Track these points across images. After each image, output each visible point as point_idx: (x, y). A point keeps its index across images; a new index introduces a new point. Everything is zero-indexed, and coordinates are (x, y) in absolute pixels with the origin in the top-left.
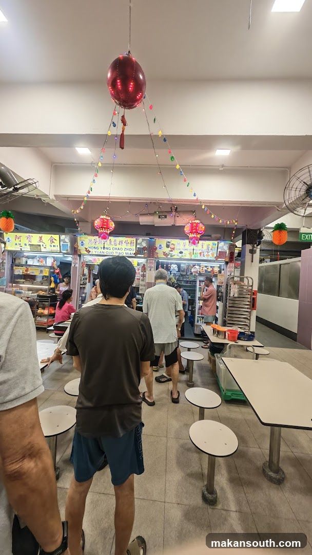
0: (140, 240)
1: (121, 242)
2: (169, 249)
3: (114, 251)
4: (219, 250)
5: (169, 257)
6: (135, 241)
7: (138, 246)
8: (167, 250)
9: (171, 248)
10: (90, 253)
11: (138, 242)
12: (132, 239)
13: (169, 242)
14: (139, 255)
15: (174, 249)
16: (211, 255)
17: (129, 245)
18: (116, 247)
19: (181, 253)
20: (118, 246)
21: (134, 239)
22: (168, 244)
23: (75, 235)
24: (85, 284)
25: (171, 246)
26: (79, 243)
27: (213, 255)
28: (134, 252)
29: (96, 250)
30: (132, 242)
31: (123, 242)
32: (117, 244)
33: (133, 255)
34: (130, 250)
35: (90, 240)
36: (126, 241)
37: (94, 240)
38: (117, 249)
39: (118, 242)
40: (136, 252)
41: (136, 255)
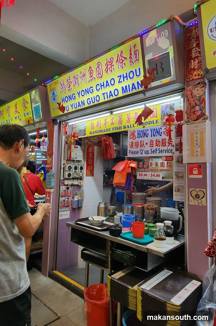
0: (152, 33)
3: (100, 93)
6: (139, 47)
7: (149, 57)
11: (149, 42)
12: (132, 44)
14: (154, 84)
17: (127, 62)
20: (106, 77)
21: (137, 41)
26: (50, 96)
28: (142, 78)
29: (73, 102)
30: (133, 53)
31: (114, 63)
32: (104, 71)
33: (141, 89)
34: (131, 76)
35: (62, 85)
36: (119, 56)
37: (67, 80)
38: (103, 85)
39: (104, 67)
40: (145, 76)
41: (146, 87)
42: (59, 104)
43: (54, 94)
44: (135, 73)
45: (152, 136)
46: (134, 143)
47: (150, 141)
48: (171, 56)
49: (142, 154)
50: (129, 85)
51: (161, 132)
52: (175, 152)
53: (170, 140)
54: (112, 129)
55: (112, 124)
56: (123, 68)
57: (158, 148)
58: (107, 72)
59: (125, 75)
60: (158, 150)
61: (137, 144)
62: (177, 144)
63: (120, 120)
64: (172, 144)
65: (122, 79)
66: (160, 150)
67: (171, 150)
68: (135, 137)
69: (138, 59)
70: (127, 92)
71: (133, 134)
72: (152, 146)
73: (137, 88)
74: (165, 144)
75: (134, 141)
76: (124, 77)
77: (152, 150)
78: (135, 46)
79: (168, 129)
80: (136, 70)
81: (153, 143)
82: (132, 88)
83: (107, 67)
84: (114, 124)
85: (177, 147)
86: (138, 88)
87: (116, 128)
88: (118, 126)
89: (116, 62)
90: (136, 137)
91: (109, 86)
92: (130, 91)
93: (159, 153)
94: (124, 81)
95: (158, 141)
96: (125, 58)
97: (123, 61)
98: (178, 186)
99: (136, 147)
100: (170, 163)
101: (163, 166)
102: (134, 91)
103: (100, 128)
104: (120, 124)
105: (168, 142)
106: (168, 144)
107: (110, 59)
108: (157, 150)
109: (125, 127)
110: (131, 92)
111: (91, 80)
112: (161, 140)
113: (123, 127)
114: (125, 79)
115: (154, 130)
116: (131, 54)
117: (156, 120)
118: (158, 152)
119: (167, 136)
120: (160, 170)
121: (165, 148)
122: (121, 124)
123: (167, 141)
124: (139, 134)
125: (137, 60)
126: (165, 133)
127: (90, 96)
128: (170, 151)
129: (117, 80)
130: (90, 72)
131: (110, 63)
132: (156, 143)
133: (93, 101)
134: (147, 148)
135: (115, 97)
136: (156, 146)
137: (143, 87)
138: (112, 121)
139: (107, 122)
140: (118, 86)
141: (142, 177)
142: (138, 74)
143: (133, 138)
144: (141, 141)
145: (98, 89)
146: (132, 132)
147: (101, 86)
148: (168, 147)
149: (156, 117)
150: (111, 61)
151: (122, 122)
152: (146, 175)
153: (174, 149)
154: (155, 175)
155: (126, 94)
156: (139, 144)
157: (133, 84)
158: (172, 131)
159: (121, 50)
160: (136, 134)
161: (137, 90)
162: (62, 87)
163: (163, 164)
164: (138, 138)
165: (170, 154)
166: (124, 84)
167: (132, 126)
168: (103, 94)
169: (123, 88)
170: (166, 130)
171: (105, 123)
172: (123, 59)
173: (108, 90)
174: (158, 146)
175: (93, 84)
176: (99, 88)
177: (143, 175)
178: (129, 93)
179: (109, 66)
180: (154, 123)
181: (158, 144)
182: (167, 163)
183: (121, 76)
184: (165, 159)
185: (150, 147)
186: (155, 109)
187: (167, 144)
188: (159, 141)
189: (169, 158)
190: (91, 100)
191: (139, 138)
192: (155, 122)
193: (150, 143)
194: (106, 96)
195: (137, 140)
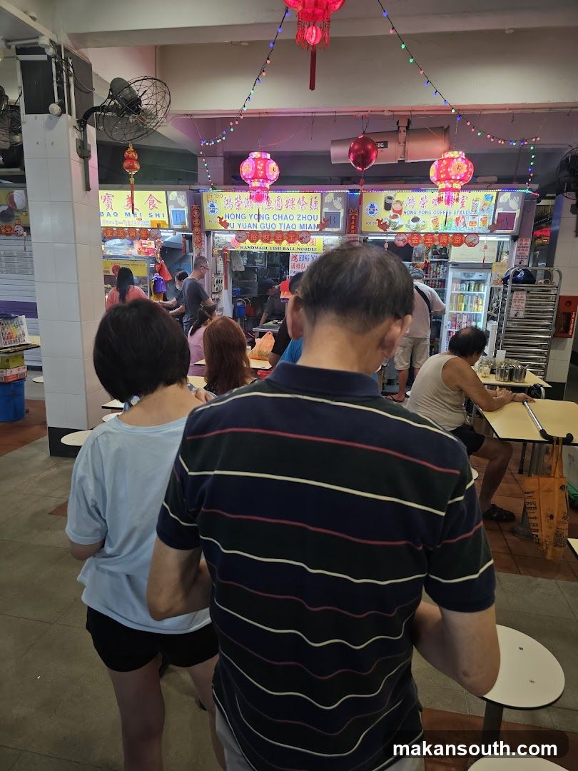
0: (330, 195)
1: (290, 203)
2: (391, 213)
3: (277, 223)
4: (499, 210)
5: (390, 230)
6: (319, 200)
7: (326, 210)
8: (386, 216)
9: (394, 211)
10: (229, 228)
11: (327, 200)
12: (313, 195)
13: (390, 198)
14: (327, 229)
15: (400, 212)
16: (480, 224)
17: (308, 207)
18: (280, 213)
19: (415, 220)
20: (284, 212)
21: (318, 195)
22: (389, 201)
23: (198, 191)
24: (219, 292)
25: (394, 206)
26: (206, 206)
27: (484, 222)
28: (318, 222)
29: (241, 221)
30: (313, 202)
31: (296, 202)
32: (284, 207)
33: (316, 230)
34: (310, 218)
35: (228, 201)
36: (301, 199)
37: (236, 199)
38: (282, 217)
39: (285, 203)
40: (321, 222)
41: (321, 230)
42: (221, 219)
43: (212, 206)
44: (313, 218)
46: (296, 265)
48: (342, 215)
50: (306, 224)
54: (269, 248)
56: (303, 210)
58: (287, 207)
61: (298, 266)
70: (304, 229)
71: (295, 257)
73: (313, 228)
75: (296, 263)
76: (303, 217)
78: (315, 198)
80: (314, 215)
82: (309, 228)
83: (287, 204)
84: (272, 243)
87: (275, 248)
89: (298, 203)
90: (298, 260)
91: (287, 219)
92: (306, 229)
94: (302, 219)
96: (306, 204)
97: (303, 204)
99: (297, 268)
102: (310, 230)
103: (255, 244)
107: (292, 198)
109: (284, 249)
111: (269, 209)
114: (304, 219)
116: (311, 202)
124: (301, 258)
125: (316, 208)
127: (265, 221)
129: (296, 217)
130: (268, 201)
133: (268, 228)
137: (319, 229)
140: (298, 223)
142: (315, 219)
143: (295, 260)
144: (303, 264)
145: (275, 218)
146: (294, 255)
147: (279, 217)
149: (315, 246)
156: (301, 266)
157: (310, 225)
159: (303, 196)
160: (298, 257)
161: (313, 230)
162: (228, 203)
166: (302, 223)
167: (292, 248)
168: (281, 224)
169: (300, 225)
175: (271, 213)
176: (277, 219)
179: (290, 204)
183: (300, 215)
190: (265, 226)
194: (283, 226)
195: (299, 262)
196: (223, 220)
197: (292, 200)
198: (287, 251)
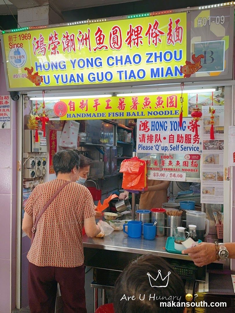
0: (204, 14)
3: (114, 70)
6: (183, 24)
7: (196, 40)
12: (174, 16)
14: (199, 74)
17: (164, 38)
18: (118, 54)
20: (125, 51)
21: (183, 16)
28: (183, 63)
29: (59, 72)
30: (174, 29)
31: (143, 34)
32: (124, 42)
33: (179, 76)
34: (168, 57)
35: (39, 43)
36: (152, 28)
37: (50, 39)
38: (121, 60)
39: (125, 37)
40: (188, 62)
41: (188, 76)
42: (30, 71)
44: (173, 56)
45: (172, 130)
46: (146, 136)
47: (170, 136)
49: (158, 150)
50: (162, 69)
51: (185, 127)
52: (203, 150)
53: (196, 137)
54: (107, 115)
55: (108, 107)
56: (156, 44)
57: (180, 144)
58: (129, 43)
59: (158, 55)
60: (180, 146)
61: (150, 138)
62: (206, 142)
63: (120, 104)
64: (198, 141)
65: (153, 59)
66: (183, 147)
67: (198, 148)
68: (147, 130)
69: (180, 38)
70: (159, 76)
71: (145, 125)
72: (172, 141)
73: (174, 74)
74: (190, 141)
75: (146, 134)
76: (156, 57)
77: (172, 147)
78: (177, 22)
79: (193, 123)
80: (175, 52)
81: (173, 138)
82: (167, 74)
83: (130, 37)
84: (110, 108)
85: (205, 145)
86: (176, 75)
87: (115, 115)
88: (119, 111)
89: (146, 34)
90: (149, 129)
91: (131, 63)
92: (162, 76)
93: (181, 150)
94: (156, 61)
95: (180, 136)
96: (162, 33)
97: (157, 35)
98: (207, 187)
99: (149, 141)
100: (196, 162)
101: (186, 166)
102: (169, 77)
103: (87, 110)
104: (121, 109)
105: (193, 139)
106: (194, 141)
107: (137, 28)
108: (178, 147)
109: (128, 114)
110: (164, 78)
111: (100, 48)
112: (184, 136)
113: (125, 114)
114: (158, 60)
115: (175, 124)
116: (170, 30)
117: (176, 111)
118: (180, 148)
119: (193, 131)
120: (183, 169)
121: (190, 145)
122: (123, 109)
123: (192, 137)
124: (154, 126)
125: (178, 39)
126: (190, 128)
127: (95, 70)
128: (195, 149)
129: (144, 58)
130: (99, 36)
131: (136, 34)
132: (178, 139)
133: (100, 78)
134: (165, 143)
135: (138, 79)
136: (177, 142)
137: (183, 75)
138: (108, 105)
139: (99, 104)
140: (148, 68)
141: (158, 177)
142: (178, 57)
143: (144, 129)
144: (157, 135)
145: (111, 63)
146: (143, 122)
147: (117, 60)
148: (194, 144)
149: (176, 107)
150: (138, 30)
151: (124, 107)
152: (163, 175)
153: (201, 147)
154: (176, 175)
155: (157, 78)
156: (154, 138)
157: (169, 69)
158: (199, 126)
159: (156, 21)
160: (149, 125)
161: (174, 77)
162: (38, 47)
163: (187, 163)
164: (152, 130)
165: (197, 153)
166: (154, 66)
167: (140, 114)
168: (120, 72)
169: (152, 70)
170: (191, 124)
171: (94, 105)
172: (158, 33)
173: (128, 68)
174: (180, 143)
175: (103, 55)
176: (113, 63)
177: (159, 175)
178: (160, 78)
179: (133, 37)
180: (173, 114)
181: (180, 140)
182: (192, 162)
183: (151, 54)
184: (189, 157)
185: (170, 142)
186: (175, 97)
187: (192, 141)
188: (182, 136)
189: (194, 156)
190: (96, 76)
191: (154, 130)
192: (174, 112)
193: (170, 138)
194: (123, 75)
195: (150, 133)
196: (33, 74)
197: (138, 31)
198: (134, 117)
